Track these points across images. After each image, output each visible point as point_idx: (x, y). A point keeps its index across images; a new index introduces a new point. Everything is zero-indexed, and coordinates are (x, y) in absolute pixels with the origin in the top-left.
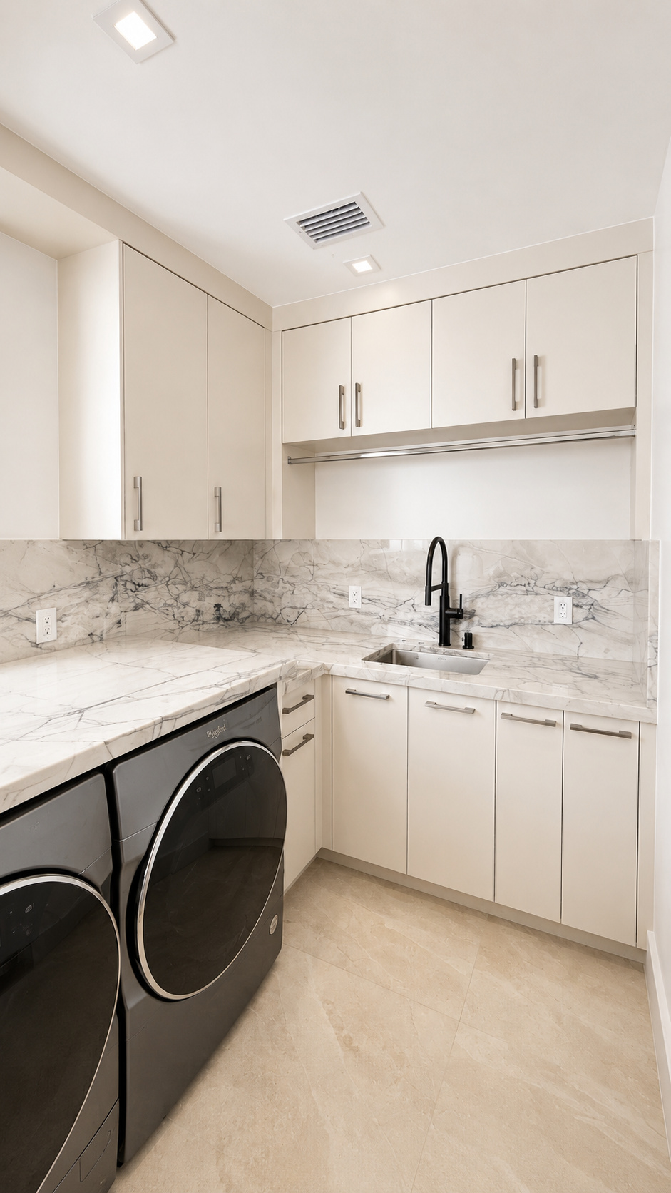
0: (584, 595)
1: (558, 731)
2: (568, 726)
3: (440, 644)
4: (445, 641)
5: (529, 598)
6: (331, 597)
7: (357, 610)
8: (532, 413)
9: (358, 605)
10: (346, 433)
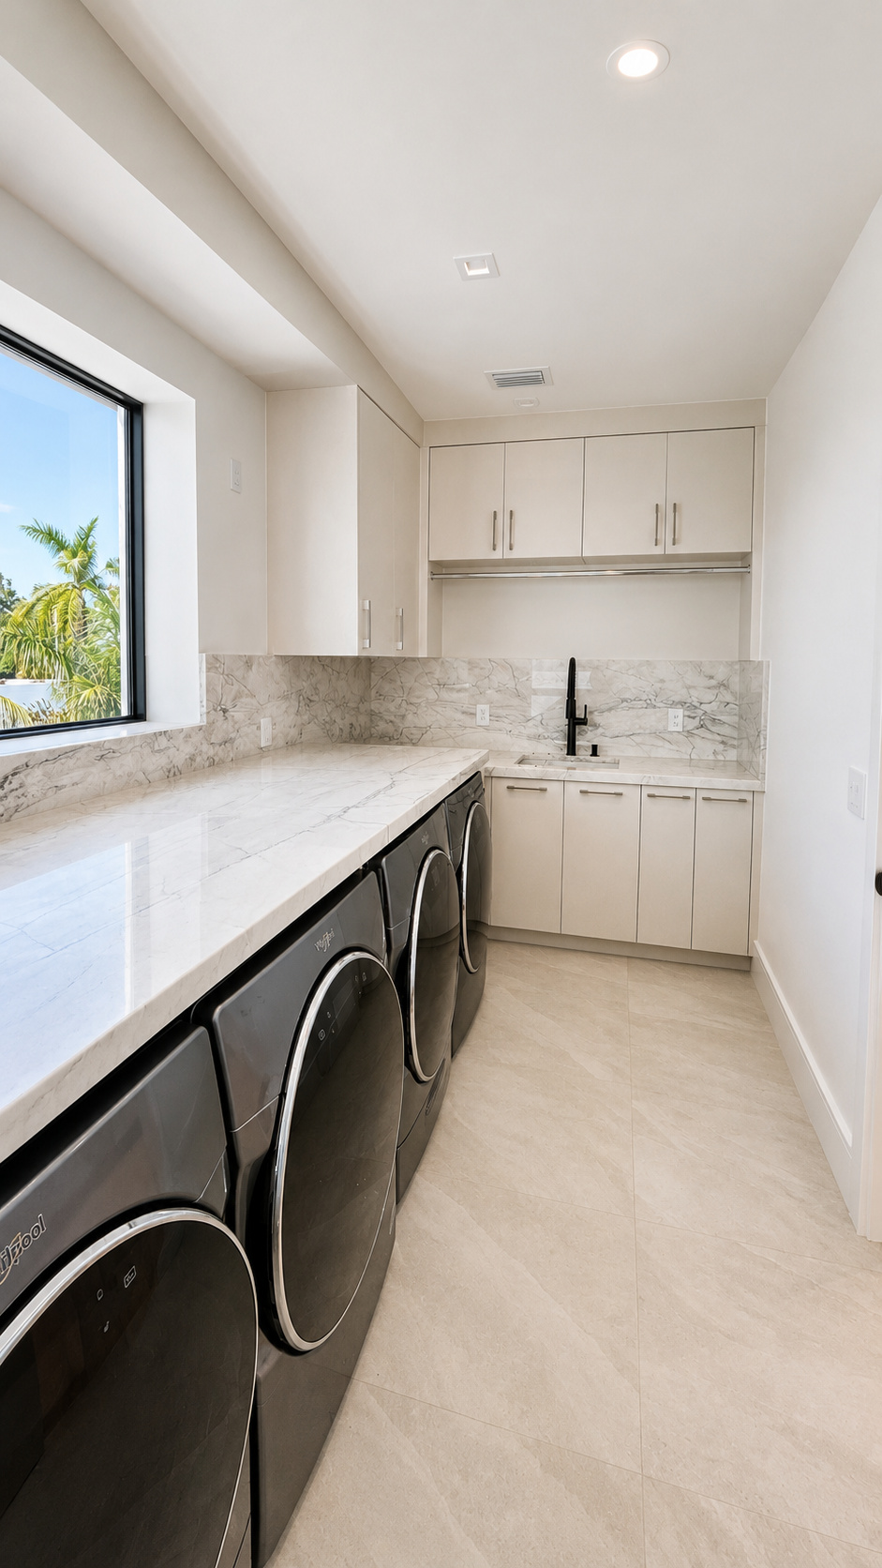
0: (696, 707)
1: (691, 803)
2: (699, 799)
3: (568, 754)
4: (572, 750)
5: (650, 711)
6: (459, 716)
7: (486, 728)
8: (671, 550)
9: (486, 722)
10: (497, 555)
